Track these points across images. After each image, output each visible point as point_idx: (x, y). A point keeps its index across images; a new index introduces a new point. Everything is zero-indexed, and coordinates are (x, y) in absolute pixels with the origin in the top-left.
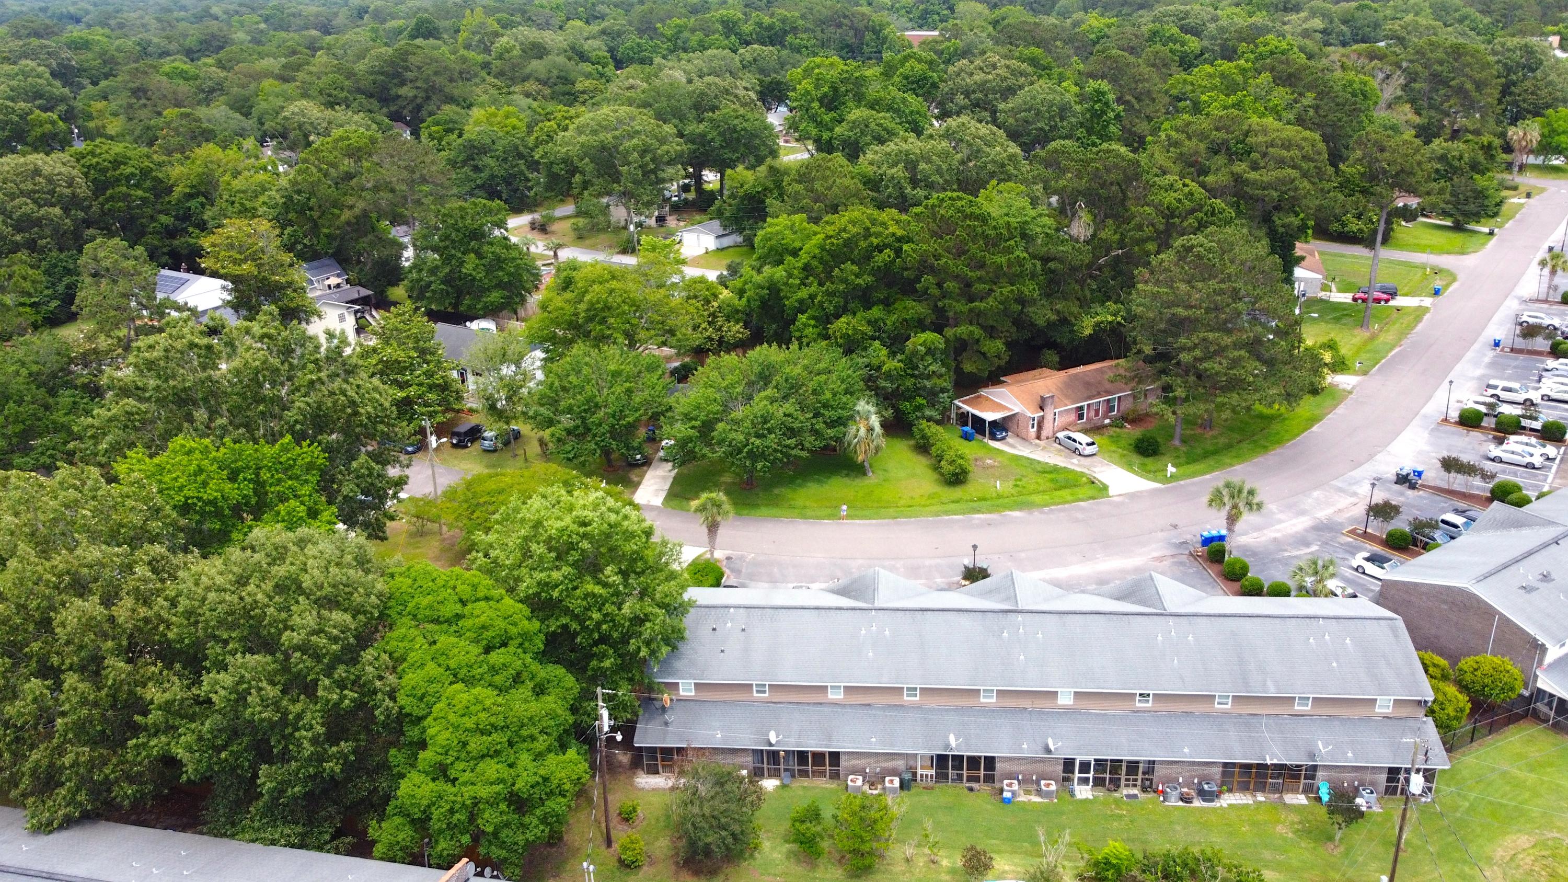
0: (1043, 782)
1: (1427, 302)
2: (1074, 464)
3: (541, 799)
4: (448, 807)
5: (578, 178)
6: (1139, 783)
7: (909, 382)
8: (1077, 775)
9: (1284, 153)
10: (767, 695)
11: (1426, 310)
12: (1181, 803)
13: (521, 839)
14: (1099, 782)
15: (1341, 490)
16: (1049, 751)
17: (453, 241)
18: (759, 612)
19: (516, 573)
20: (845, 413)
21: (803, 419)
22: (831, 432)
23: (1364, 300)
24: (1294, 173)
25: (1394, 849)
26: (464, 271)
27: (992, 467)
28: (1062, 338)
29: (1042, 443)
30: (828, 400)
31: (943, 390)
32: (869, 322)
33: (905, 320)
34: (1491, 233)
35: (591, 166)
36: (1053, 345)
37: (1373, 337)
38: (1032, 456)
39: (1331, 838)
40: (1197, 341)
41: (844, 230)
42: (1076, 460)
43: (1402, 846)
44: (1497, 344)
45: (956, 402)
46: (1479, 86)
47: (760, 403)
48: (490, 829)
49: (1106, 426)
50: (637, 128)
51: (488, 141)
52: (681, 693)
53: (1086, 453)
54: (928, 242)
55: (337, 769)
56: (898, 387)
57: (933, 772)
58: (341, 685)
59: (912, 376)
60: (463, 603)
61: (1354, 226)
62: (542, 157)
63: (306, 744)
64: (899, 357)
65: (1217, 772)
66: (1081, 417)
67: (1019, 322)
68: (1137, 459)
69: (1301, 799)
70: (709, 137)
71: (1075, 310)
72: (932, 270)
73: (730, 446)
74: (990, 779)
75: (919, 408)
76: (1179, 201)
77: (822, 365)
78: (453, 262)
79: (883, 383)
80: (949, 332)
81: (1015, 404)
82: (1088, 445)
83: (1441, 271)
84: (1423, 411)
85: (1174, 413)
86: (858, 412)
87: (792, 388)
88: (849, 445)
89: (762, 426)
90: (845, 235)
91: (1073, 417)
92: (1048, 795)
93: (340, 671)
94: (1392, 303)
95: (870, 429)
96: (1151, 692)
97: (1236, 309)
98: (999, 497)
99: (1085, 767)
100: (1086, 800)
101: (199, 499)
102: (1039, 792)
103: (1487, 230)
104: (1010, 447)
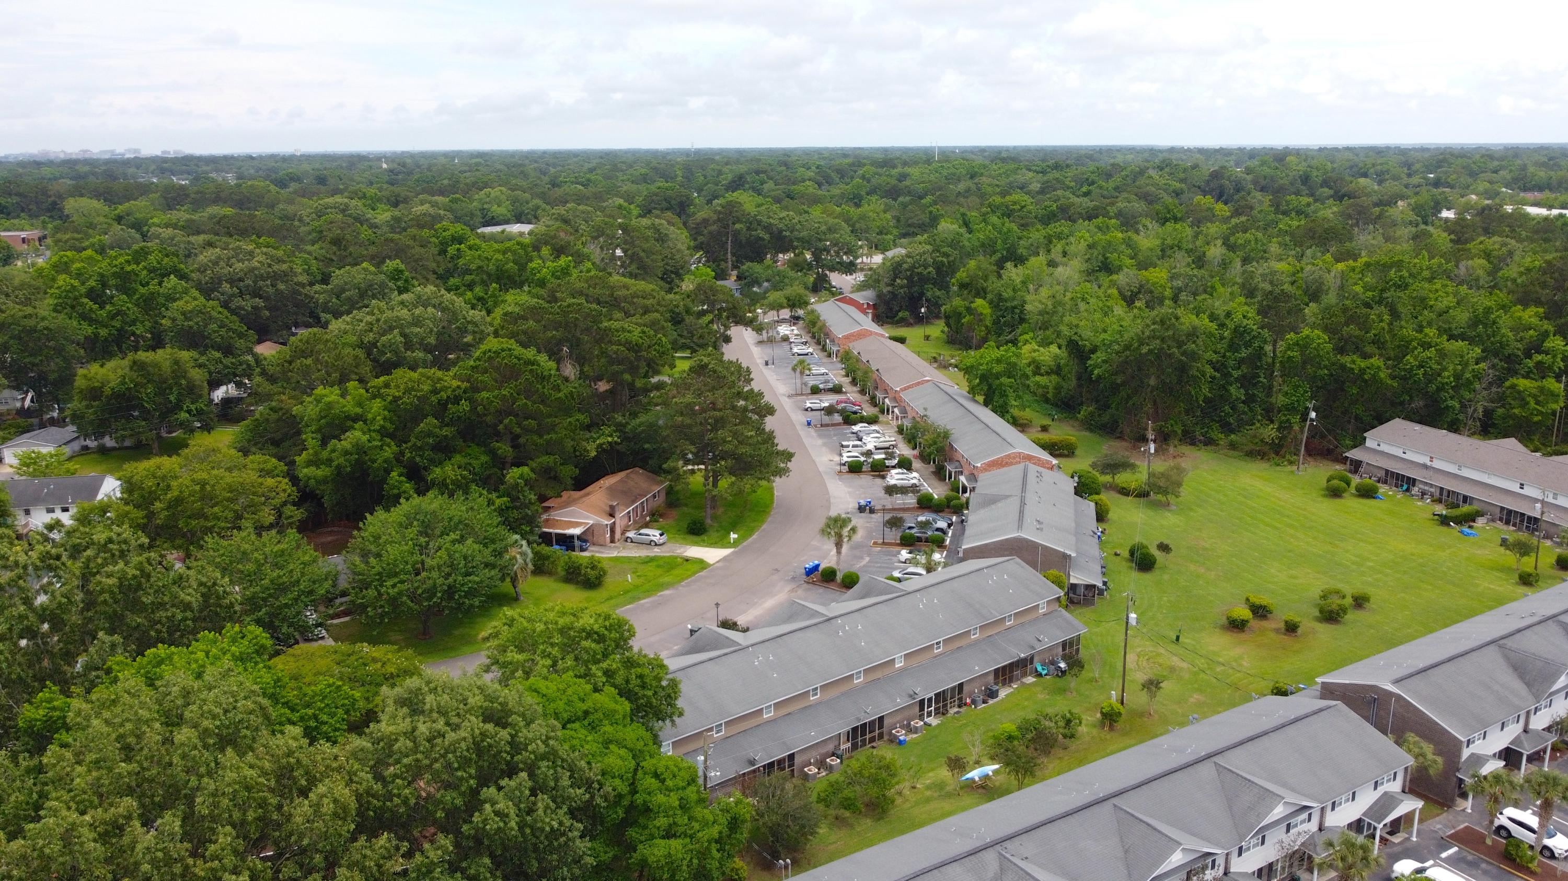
0: (912, 723)
2: (657, 551)
6: (955, 703)
8: (927, 710)
12: (984, 705)
14: (938, 711)
16: (913, 697)
29: (617, 544)
38: (623, 555)
39: (1065, 690)
42: (656, 549)
47: (452, 546)
49: (649, 522)
53: (661, 542)
57: (850, 744)
65: (991, 678)
69: (1034, 678)
74: (881, 736)
81: (587, 518)
82: (659, 535)
84: (820, 469)
91: (626, 520)
96: (939, 641)
98: (639, 586)
99: (930, 702)
100: (939, 724)
102: (913, 731)
104: (598, 553)
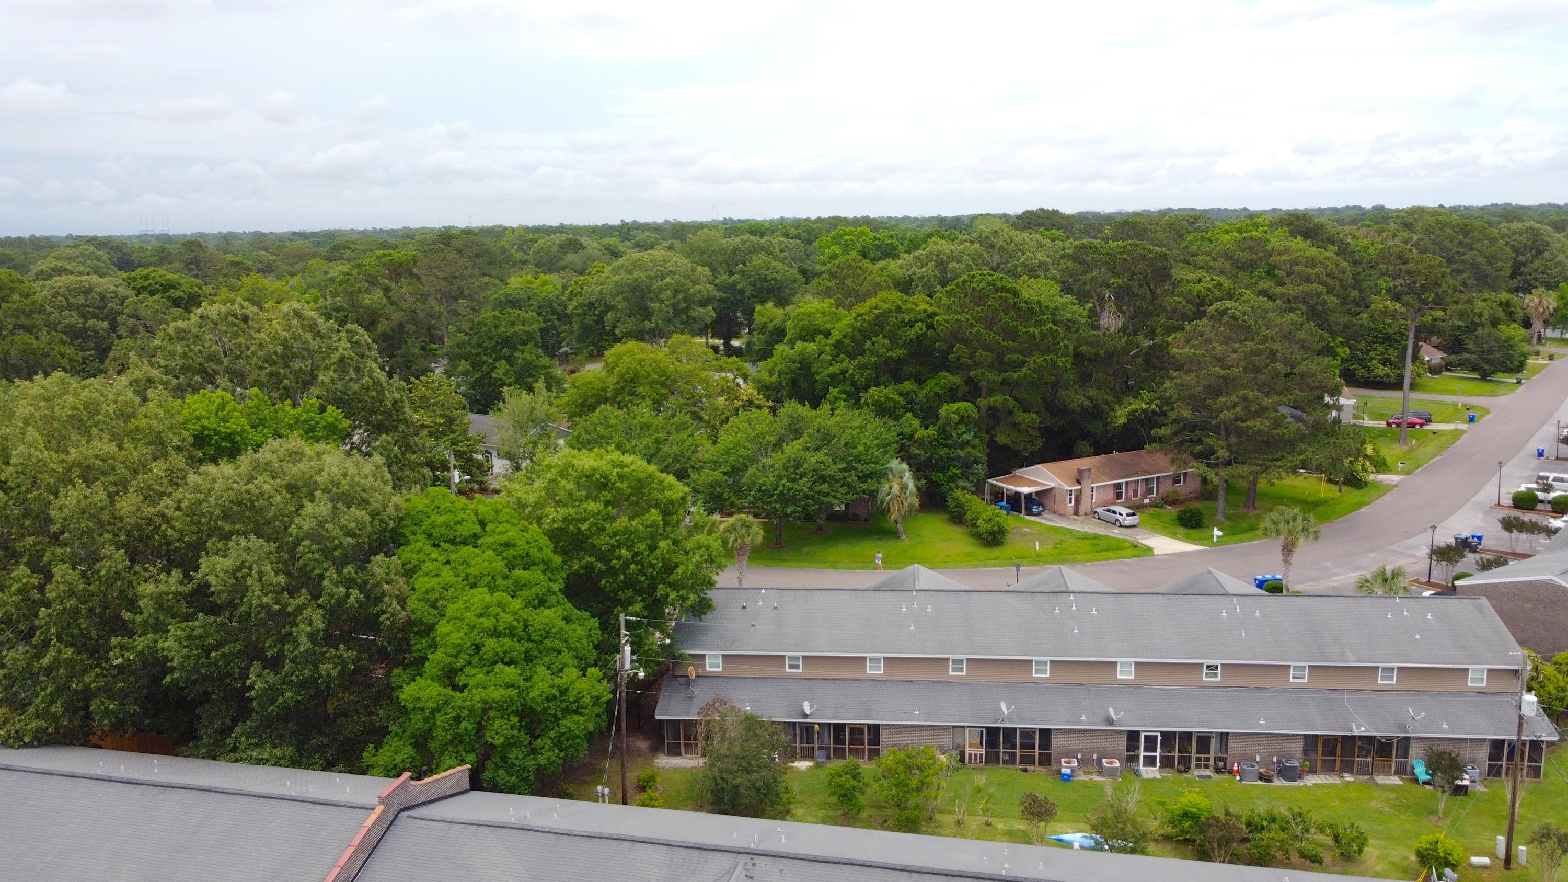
0: (1104, 760)
1: (1464, 427)
2: (1115, 533)
3: (555, 716)
4: (454, 714)
5: (609, 316)
6: (1212, 763)
7: (943, 452)
8: (1142, 754)
9: (1309, 270)
10: (800, 670)
11: (1463, 432)
12: (1260, 783)
13: (530, 763)
14: (1167, 763)
15: (1397, 553)
16: (1110, 722)
17: (486, 349)
18: (792, 593)
19: (539, 512)
20: (879, 467)
21: (834, 469)
22: (864, 486)
23: (1398, 425)
24: (1320, 288)
25: (1507, 822)
26: (494, 375)
27: (1030, 534)
28: (1095, 428)
29: (1080, 517)
30: (860, 454)
31: (976, 462)
32: (901, 394)
33: (937, 395)
34: (1519, 382)
35: (624, 304)
36: (1085, 436)
37: (1412, 450)
38: (1070, 527)
39: (1434, 812)
40: (1237, 400)
41: (876, 308)
42: (1116, 530)
43: (1516, 818)
44: (1541, 454)
45: (990, 480)
46: (1490, 259)
47: (793, 449)
48: (499, 741)
49: (1145, 506)
50: (671, 268)
51: (524, 297)
52: (708, 669)
53: (1127, 523)
54: (960, 313)
55: (334, 673)
56: (931, 457)
57: (983, 751)
58: (349, 583)
59: (945, 446)
60: (483, 524)
61: (1381, 371)
62: (576, 308)
63: (303, 638)
64: (931, 427)
65: (1297, 748)
66: (1119, 496)
67: (1053, 407)
68: (1181, 530)
69: (1396, 780)
70: (739, 286)
71: (1109, 398)
72: (965, 342)
73: (760, 491)
74: (1045, 760)
75: (953, 479)
76: (1209, 289)
77: (856, 424)
78: (485, 367)
79: (915, 451)
80: (982, 402)
81: (1051, 480)
82: (1128, 515)
83: (1472, 407)
84: (1475, 498)
85: (1217, 474)
86: (891, 470)
87: (825, 439)
88: (882, 503)
89: (795, 468)
90: (876, 311)
91: (1111, 494)
92: (1111, 773)
93: (349, 569)
94: (1425, 428)
95: (904, 488)
96: (1218, 662)
97: (1275, 369)
98: (1038, 556)
99: (1151, 743)
100: (1154, 779)
101: (217, 432)
102: (1101, 771)
103: (1515, 381)
104: (1046, 520)
